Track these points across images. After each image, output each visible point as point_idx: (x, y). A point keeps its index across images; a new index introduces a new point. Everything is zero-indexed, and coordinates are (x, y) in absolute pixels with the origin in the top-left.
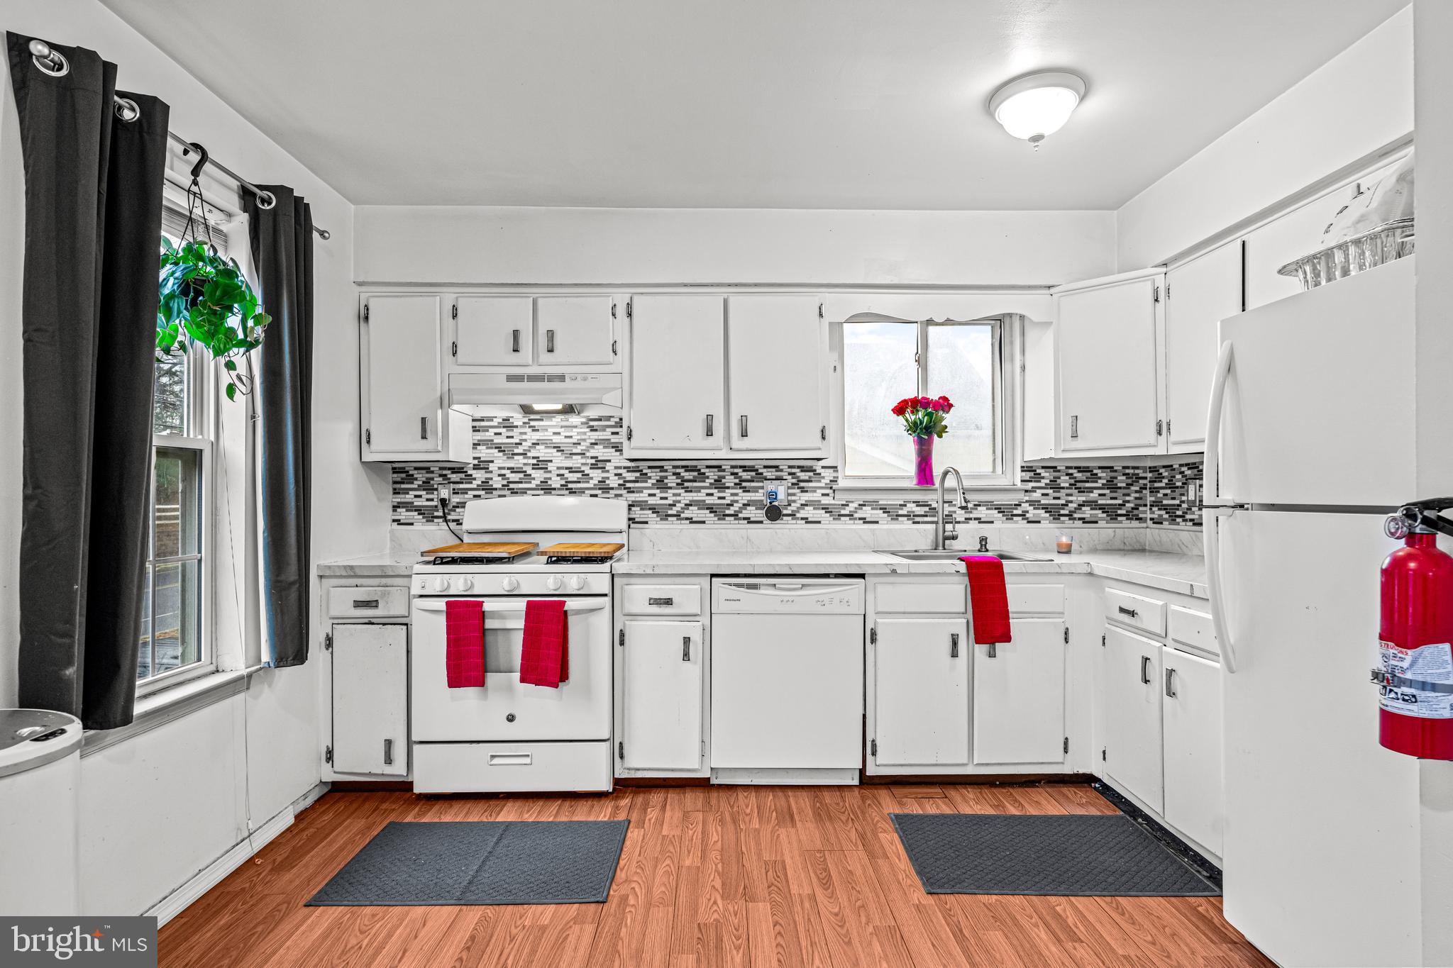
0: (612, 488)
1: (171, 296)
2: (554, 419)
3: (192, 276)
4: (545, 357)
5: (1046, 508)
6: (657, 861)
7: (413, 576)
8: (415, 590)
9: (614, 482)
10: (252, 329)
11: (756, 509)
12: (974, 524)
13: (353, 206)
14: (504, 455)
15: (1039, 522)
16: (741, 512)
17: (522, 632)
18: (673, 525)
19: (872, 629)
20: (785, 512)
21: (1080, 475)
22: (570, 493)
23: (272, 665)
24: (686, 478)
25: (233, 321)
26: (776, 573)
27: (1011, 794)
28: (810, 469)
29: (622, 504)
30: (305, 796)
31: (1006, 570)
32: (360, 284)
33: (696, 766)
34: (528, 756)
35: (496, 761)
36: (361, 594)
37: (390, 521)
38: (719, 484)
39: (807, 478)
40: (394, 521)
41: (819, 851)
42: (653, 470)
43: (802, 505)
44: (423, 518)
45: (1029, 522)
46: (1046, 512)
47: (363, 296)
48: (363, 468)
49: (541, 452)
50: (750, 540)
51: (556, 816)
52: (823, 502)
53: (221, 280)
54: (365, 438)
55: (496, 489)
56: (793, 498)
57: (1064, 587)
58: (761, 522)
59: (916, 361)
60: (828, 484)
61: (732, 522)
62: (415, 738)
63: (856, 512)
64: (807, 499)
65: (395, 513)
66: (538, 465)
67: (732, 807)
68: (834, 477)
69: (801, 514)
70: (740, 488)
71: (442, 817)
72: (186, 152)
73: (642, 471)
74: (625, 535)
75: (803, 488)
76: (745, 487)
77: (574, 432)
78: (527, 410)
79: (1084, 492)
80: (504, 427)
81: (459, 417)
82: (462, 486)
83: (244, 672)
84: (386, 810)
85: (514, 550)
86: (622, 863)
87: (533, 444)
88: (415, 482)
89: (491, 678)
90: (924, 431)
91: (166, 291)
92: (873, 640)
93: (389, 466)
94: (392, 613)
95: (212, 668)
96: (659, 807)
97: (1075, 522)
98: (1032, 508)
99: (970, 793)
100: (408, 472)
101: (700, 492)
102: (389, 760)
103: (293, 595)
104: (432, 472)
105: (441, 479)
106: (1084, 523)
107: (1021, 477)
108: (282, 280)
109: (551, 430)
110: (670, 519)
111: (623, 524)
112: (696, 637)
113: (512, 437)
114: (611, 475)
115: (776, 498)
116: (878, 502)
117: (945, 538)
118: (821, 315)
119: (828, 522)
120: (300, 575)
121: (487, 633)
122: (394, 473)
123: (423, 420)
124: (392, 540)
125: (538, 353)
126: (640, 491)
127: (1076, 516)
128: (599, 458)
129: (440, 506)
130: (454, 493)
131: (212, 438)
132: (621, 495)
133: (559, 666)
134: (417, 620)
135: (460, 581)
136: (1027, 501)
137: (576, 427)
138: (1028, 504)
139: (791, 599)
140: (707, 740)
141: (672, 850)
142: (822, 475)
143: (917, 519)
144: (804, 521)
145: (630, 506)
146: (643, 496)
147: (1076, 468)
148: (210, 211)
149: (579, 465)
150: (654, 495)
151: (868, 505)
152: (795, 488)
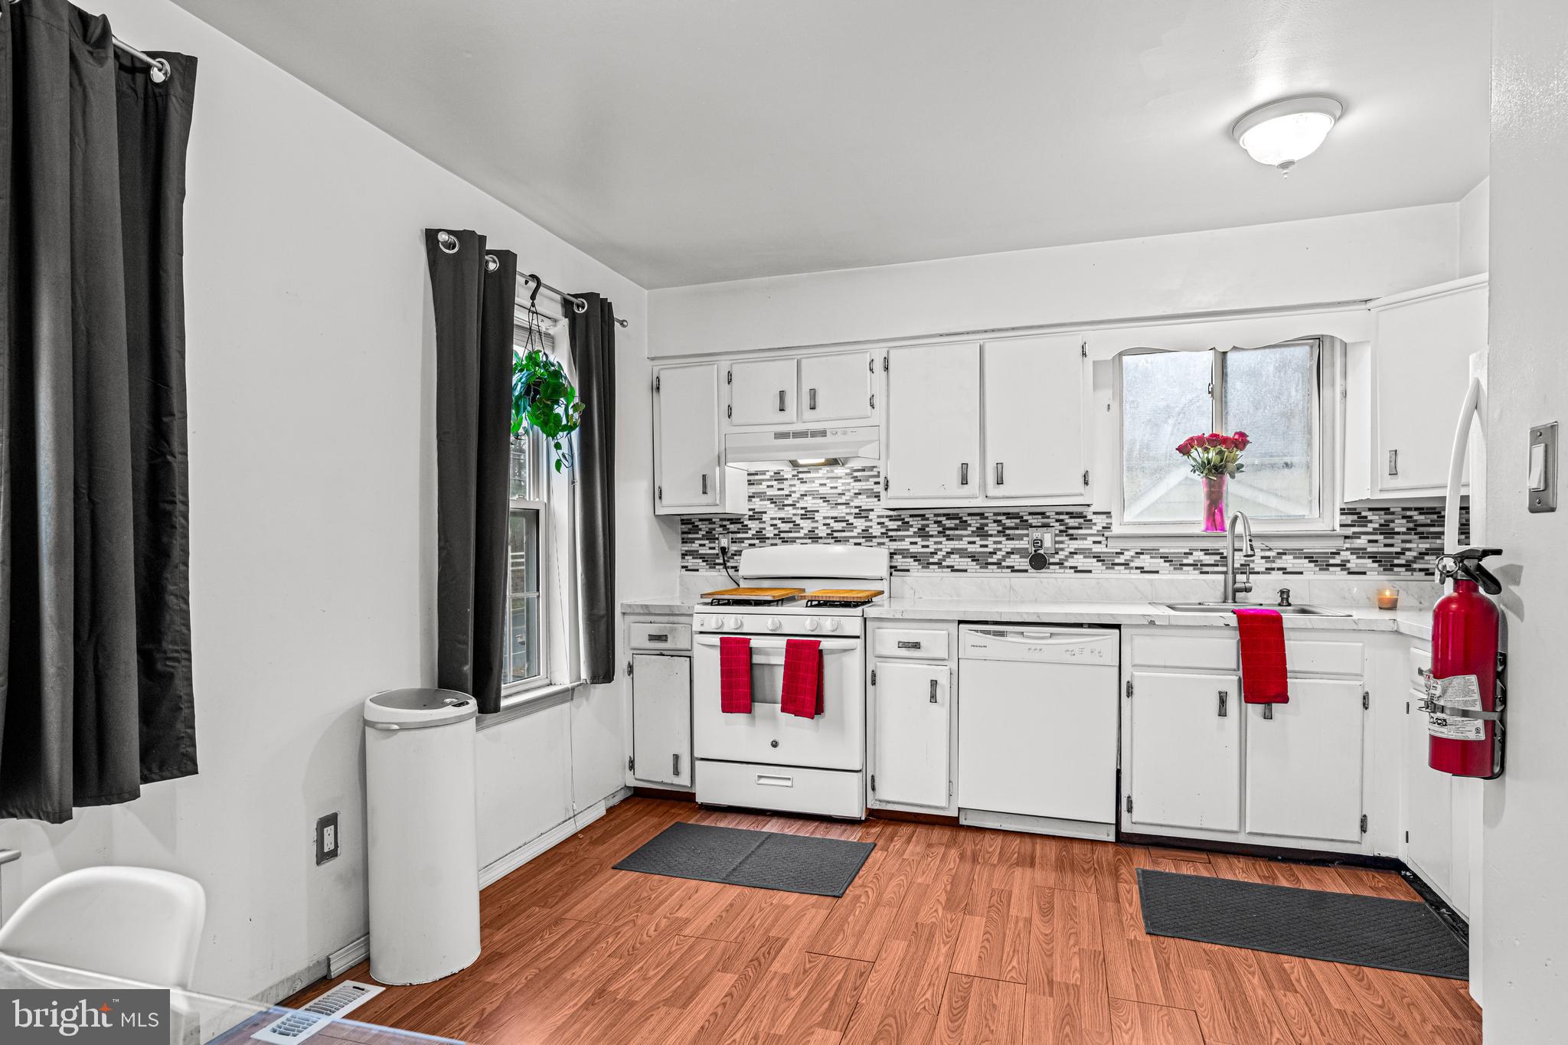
0: (875, 537)
1: (519, 397)
2: (820, 471)
3: (534, 379)
4: (808, 414)
5: (1374, 557)
6: (892, 876)
7: (695, 615)
8: (696, 627)
9: (876, 531)
10: (572, 415)
11: (1021, 557)
12: (1277, 576)
13: (646, 291)
14: (776, 506)
15: (1364, 573)
16: (1005, 561)
17: (783, 667)
18: (934, 573)
19: (1128, 682)
20: (1052, 560)
21: (1422, 517)
22: (835, 541)
23: (588, 682)
24: (947, 526)
25: (559, 410)
26: (1023, 621)
27: (1291, 869)
28: (1081, 516)
29: (884, 552)
30: (614, 795)
31: (1286, 624)
32: (653, 359)
33: (944, 804)
34: (789, 779)
35: (763, 781)
36: (654, 629)
37: (680, 568)
38: (981, 532)
39: (1076, 525)
40: (683, 567)
41: (1050, 888)
42: (915, 519)
43: (1071, 553)
44: (707, 564)
45: (1350, 573)
46: (1373, 562)
47: (656, 369)
48: (658, 522)
49: (809, 503)
50: (1013, 590)
51: (812, 833)
52: (1094, 550)
53: (552, 381)
54: (657, 494)
55: (768, 538)
56: (1061, 546)
57: (1364, 646)
58: (1026, 571)
59: (1209, 392)
60: (1101, 531)
61: (995, 571)
62: (697, 754)
63: (1132, 561)
64: (1076, 547)
65: (684, 561)
66: (806, 515)
67: (976, 845)
68: (1107, 524)
69: (1070, 563)
70: (1004, 536)
71: (718, 824)
72: (527, 282)
73: (904, 519)
74: (885, 583)
75: (1072, 535)
76: (1009, 535)
77: (839, 483)
78: (794, 464)
79: (1428, 538)
80: (775, 480)
81: (735, 473)
82: (739, 536)
83: (569, 685)
84: (674, 813)
85: (778, 594)
86: (861, 873)
87: (802, 495)
88: (700, 532)
89: (759, 708)
90: (1213, 471)
91: (516, 393)
92: (1130, 694)
93: (679, 518)
94: (679, 646)
95: (547, 681)
96: (904, 839)
97: (1415, 573)
98: (1354, 557)
99: (1240, 863)
100: (694, 523)
101: (962, 540)
102: (676, 772)
103: (603, 628)
104: (714, 523)
105: (721, 529)
106: (1426, 574)
107: (1340, 521)
108: (592, 372)
109: (818, 482)
110: (931, 567)
111: (884, 572)
112: (943, 681)
113: (783, 489)
114: (874, 524)
115: (1041, 547)
116: (1158, 550)
117: (1236, 591)
118: (1084, 354)
119: (1100, 572)
120: (607, 610)
121: (755, 667)
122: (682, 524)
123: (704, 477)
124: (681, 585)
125: (802, 411)
126: (902, 539)
127: (1415, 566)
128: (863, 508)
129: (720, 554)
130: (732, 542)
131: (545, 500)
132: (883, 544)
133: (814, 700)
134: (698, 653)
135: (732, 620)
136: (1347, 549)
137: (840, 478)
138: (1349, 553)
139: (1038, 647)
140: (954, 781)
141: (908, 869)
142: (1094, 521)
143: (1206, 569)
144: (1073, 571)
145: (892, 555)
146: (905, 545)
147: (1416, 509)
148: (542, 321)
149: (844, 515)
150: (916, 543)
151: (1147, 554)
152: (1063, 536)
